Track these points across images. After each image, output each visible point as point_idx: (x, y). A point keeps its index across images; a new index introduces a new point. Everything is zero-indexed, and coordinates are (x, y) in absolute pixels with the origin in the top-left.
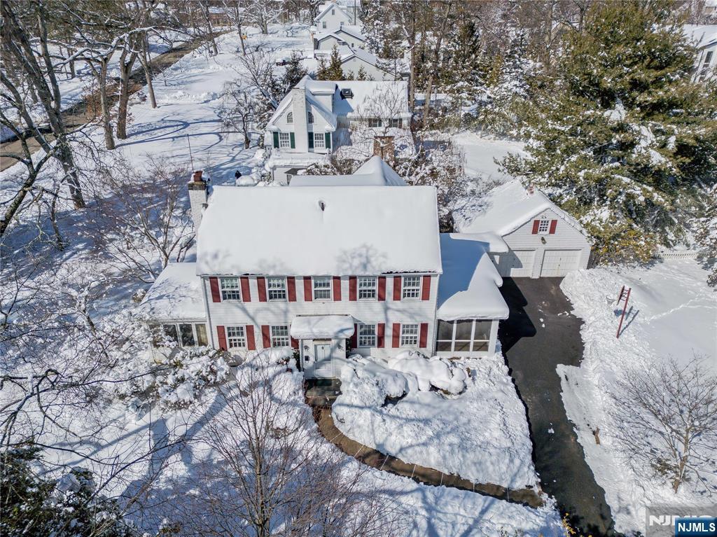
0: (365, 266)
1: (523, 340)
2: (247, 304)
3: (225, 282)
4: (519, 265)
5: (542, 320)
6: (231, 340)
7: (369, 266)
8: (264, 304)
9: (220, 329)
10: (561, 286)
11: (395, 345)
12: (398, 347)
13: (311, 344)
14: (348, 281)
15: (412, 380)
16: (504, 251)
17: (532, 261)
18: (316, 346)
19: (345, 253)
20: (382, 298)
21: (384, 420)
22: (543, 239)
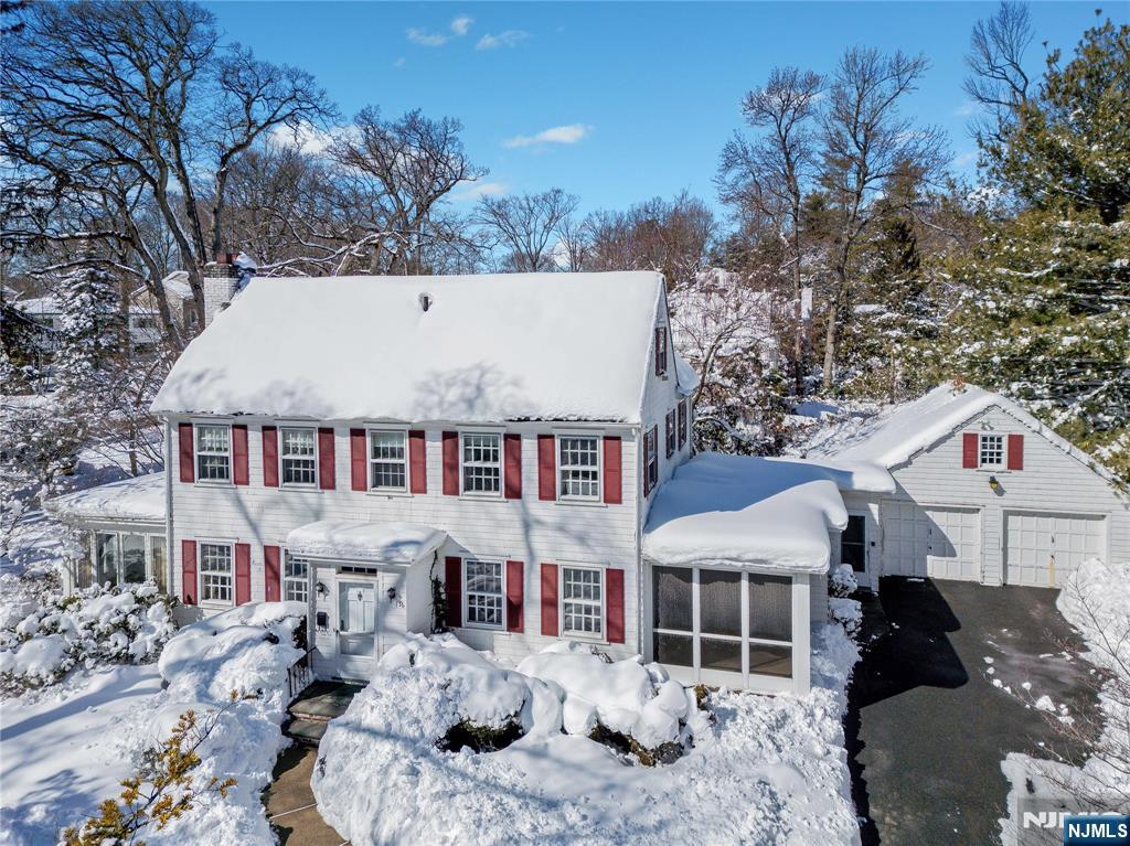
0: (470, 404)
1: (922, 689)
2: (242, 489)
3: (207, 437)
4: (947, 550)
5: (989, 660)
6: (207, 579)
7: (479, 402)
8: (273, 491)
9: (189, 546)
10: (1059, 604)
11: (549, 628)
12: (556, 634)
13: (330, 577)
14: (440, 444)
15: (546, 698)
16: (883, 488)
17: (977, 538)
18: (343, 587)
19: (437, 376)
20: (514, 492)
21: (414, 772)
22: (993, 481)
